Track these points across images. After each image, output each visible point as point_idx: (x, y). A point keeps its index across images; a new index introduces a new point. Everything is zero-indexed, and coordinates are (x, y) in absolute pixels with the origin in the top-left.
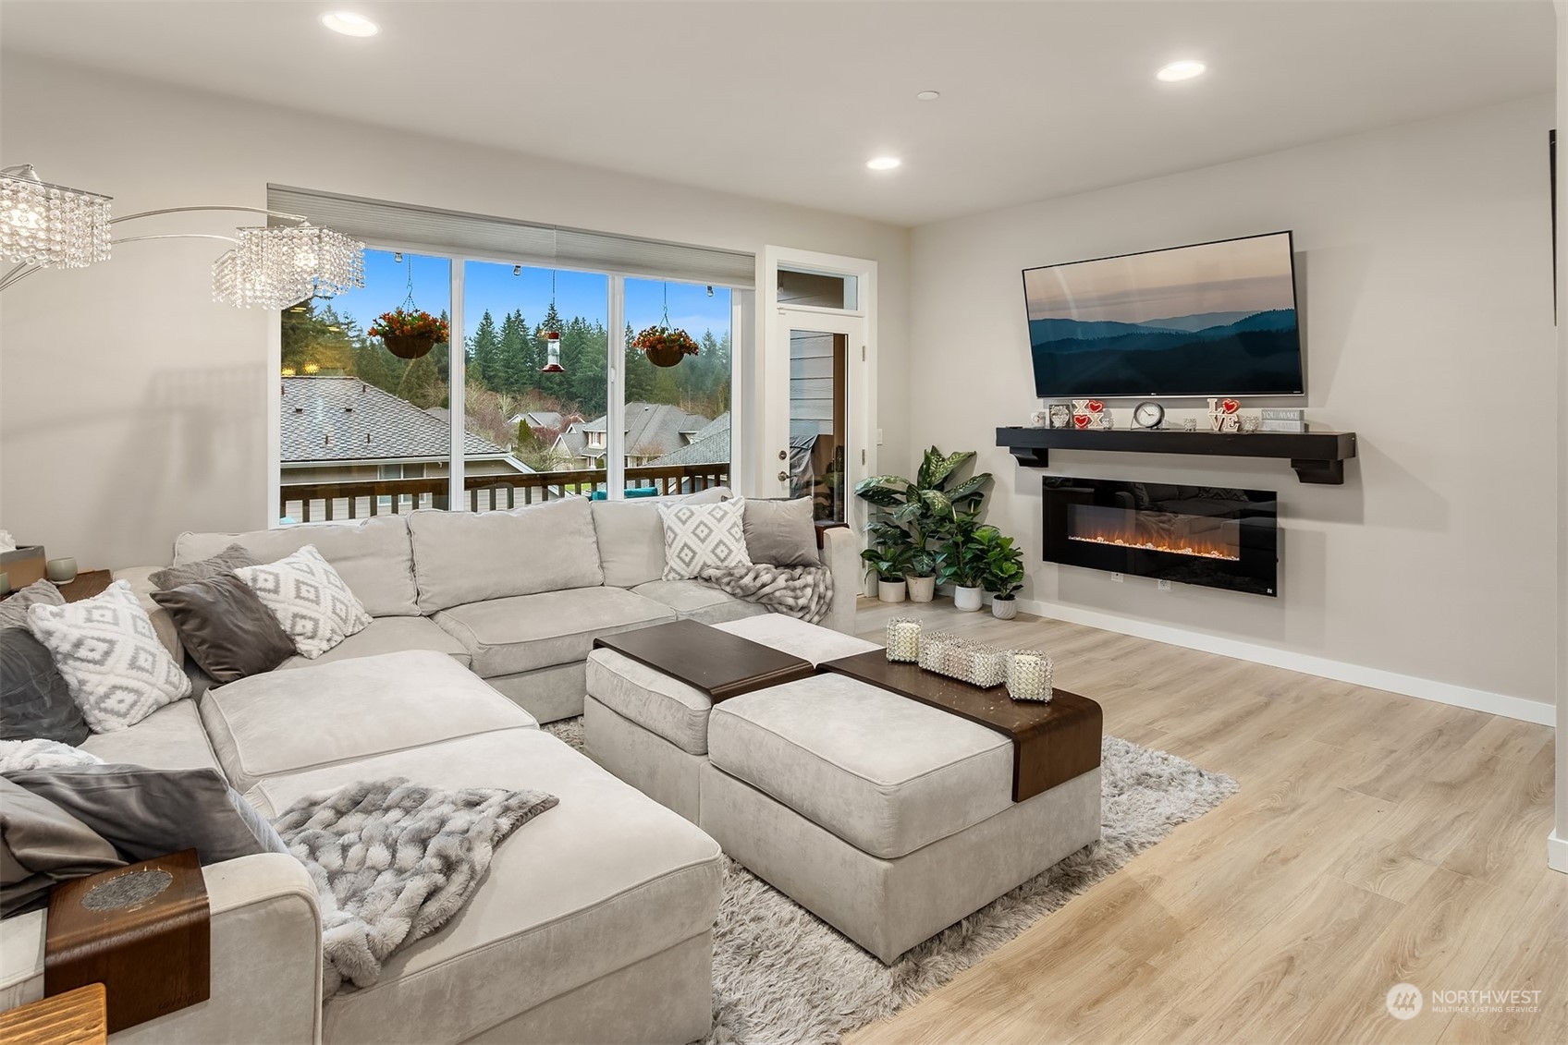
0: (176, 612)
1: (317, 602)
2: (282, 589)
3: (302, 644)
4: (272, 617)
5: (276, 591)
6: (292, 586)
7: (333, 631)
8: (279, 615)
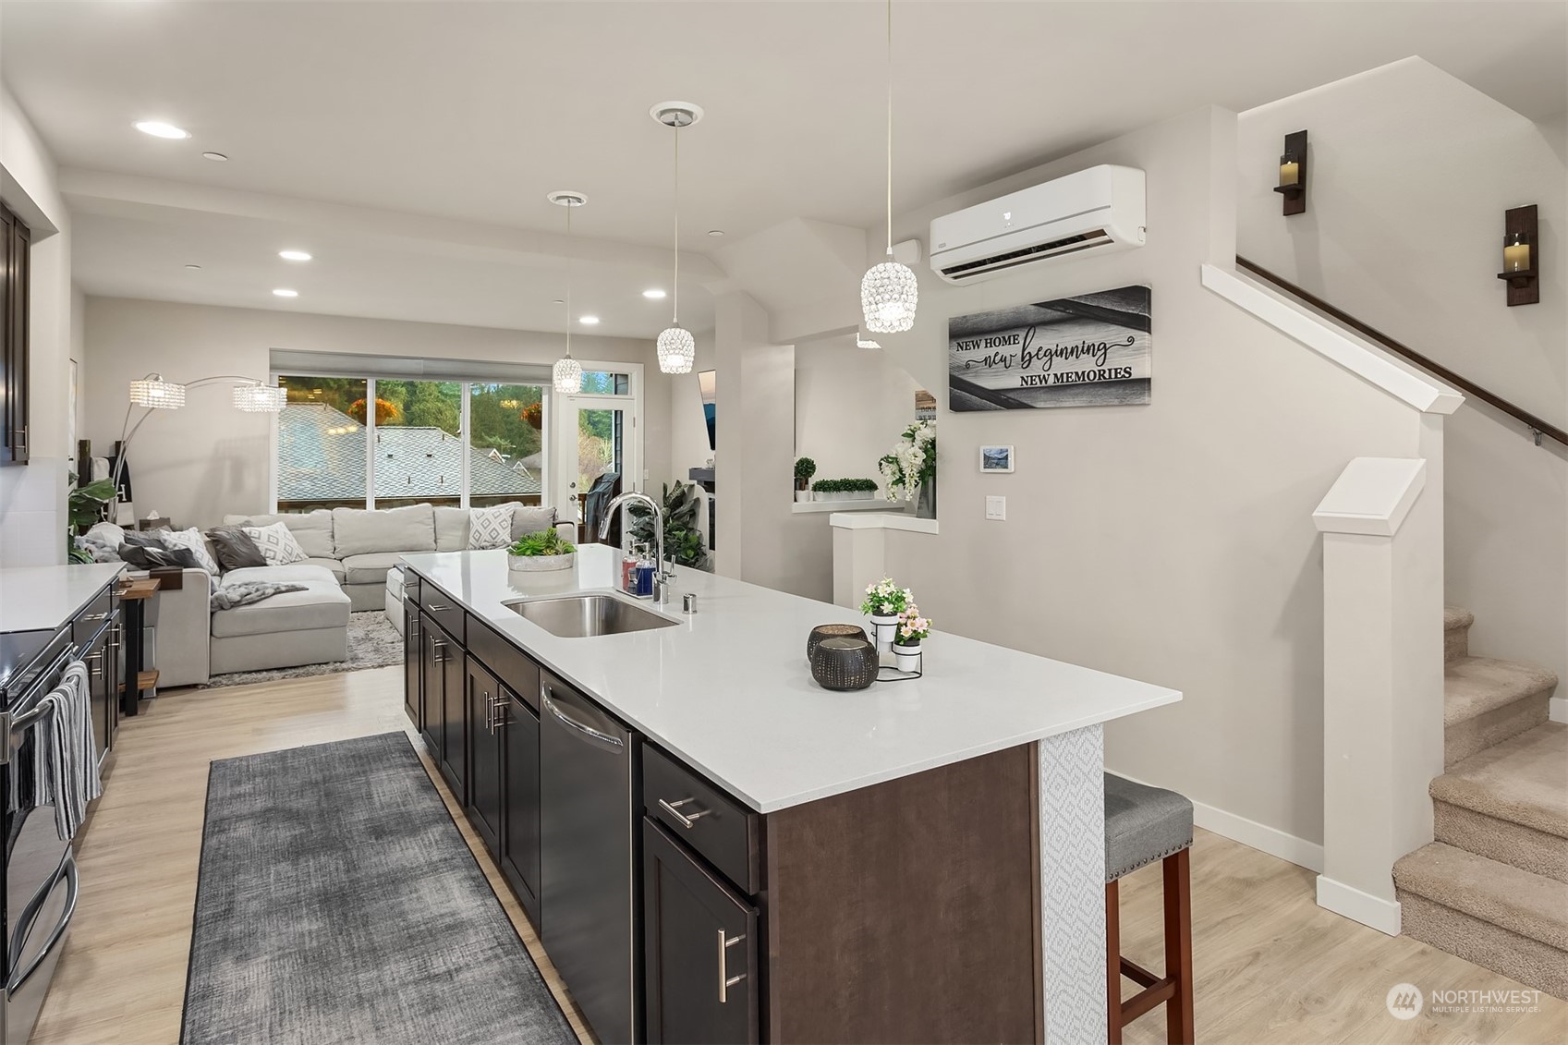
0: (214, 541)
1: (277, 544)
2: (261, 538)
3: (269, 561)
4: (256, 548)
5: (259, 538)
6: (267, 538)
7: (283, 558)
8: (260, 548)
